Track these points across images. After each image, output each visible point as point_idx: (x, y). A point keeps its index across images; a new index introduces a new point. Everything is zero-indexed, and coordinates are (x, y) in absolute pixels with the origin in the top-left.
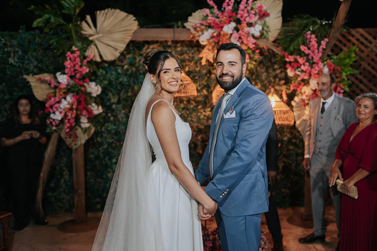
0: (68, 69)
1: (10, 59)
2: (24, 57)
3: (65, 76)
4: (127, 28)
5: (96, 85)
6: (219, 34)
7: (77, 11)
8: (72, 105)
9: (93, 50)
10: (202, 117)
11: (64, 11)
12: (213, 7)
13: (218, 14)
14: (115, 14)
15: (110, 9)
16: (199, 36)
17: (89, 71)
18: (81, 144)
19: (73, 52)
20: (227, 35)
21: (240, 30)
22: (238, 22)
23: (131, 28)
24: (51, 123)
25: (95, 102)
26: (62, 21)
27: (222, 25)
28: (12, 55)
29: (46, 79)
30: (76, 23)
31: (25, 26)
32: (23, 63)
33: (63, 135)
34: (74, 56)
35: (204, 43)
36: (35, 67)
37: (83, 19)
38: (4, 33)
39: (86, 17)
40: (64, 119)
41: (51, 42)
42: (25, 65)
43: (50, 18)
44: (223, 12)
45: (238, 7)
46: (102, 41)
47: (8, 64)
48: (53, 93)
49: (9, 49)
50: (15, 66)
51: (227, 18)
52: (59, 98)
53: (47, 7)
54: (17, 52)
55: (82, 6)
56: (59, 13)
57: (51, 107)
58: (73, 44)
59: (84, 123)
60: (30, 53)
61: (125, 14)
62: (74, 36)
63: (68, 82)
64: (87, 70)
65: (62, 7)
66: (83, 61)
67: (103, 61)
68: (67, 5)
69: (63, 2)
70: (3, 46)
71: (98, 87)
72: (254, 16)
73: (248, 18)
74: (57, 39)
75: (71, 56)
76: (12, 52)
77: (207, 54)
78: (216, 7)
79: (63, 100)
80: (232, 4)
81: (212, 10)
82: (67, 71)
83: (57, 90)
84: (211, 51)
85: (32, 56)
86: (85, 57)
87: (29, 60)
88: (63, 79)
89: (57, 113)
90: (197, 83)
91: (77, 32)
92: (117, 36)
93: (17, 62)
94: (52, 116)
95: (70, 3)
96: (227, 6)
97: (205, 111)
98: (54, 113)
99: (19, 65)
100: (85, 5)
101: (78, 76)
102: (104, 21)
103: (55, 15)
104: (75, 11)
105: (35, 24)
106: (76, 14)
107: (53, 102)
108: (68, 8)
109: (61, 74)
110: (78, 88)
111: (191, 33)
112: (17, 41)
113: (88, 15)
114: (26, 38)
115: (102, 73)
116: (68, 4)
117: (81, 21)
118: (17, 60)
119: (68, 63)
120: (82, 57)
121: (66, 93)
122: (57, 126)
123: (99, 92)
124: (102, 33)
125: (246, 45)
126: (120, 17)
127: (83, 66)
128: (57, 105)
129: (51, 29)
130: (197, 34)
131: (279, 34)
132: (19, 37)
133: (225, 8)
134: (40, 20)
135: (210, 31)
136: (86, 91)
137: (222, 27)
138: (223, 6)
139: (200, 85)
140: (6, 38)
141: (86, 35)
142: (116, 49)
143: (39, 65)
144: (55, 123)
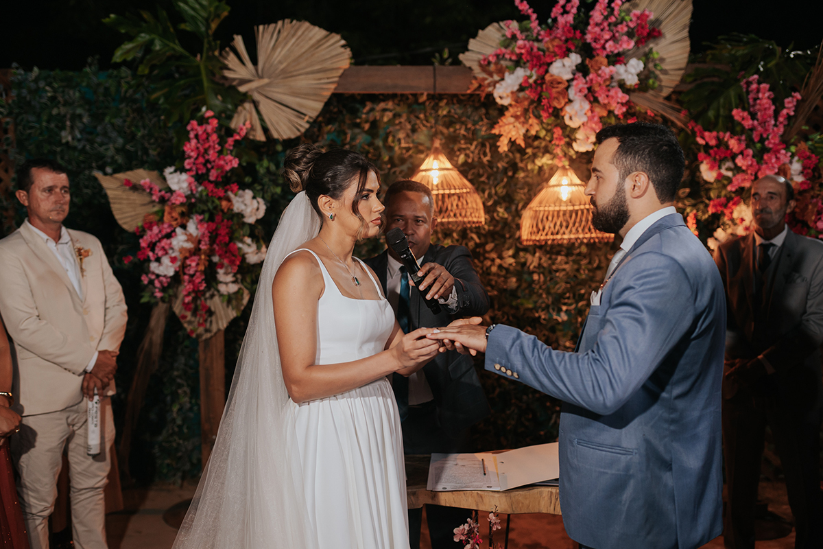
0: (192, 160)
1: (63, 134)
2: (95, 127)
3: (184, 176)
4: (327, 65)
5: (254, 198)
6: (541, 81)
7: (214, 26)
8: (199, 242)
9: (248, 116)
10: (494, 269)
11: (183, 26)
12: (528, 17)
13: (538, 34)
14: (299, 33)
15: (287, 21)
16: (494, 84)
17: (240, 164)
18: (219, 330)
19: (203, 121)
20: (559, 83)
21: (592, 70)
22: (587, 51)
23: (335, 66)
24: (151, 282)
25: (252, 236)
26: (179, 48)
27: (548, 60)
28: (68, 123)
29: (142, 182)
30: (210, 53)
31: (97, 57)
32: (91, 142)
33: (178, 308)
34: (205, 131)
35: (506, 102)
36: (118, 151)
37: (227, 44)
38: (52, 73)
39: (233, 39)
40: (181, 273)
41: (154, 96)
42: (96, 145)
43: (151, 42)
44: (550, 29)
45: (588, 17)
46: (269, 95)
47: (60, 143)
48: (156, 213)
49: (63, 110)
50: (75, 148)
51: (561, 43)
52: (170, 226)
53: (146, 15)
54: (80, 117)
55: (225, 14)
56: (172, 30)
57: (152, 246)
58: (204, 103)
59: (226, 284)
60: (107, 119)
61: (323, 33)
62: (206, 84)
63: (192, 190)
64: (235, 163)
65: (178, 17)
66: (226, 142)
67: (271, 140)
68: (191, 12)
69: (182, 5)
70: (49, 103)
71: (258, 203)
72: (625, 38)
73: (611, 43)
74: (165, 90)
75: (200, 130)
76: (68, 116)
77: (511, 126)
78: (534, 16)
79: (179, 230)
80: (574, 10)
81: (525, 22)
82: (189, 164)
83: (167, 209)
84: (522, 119)
85: (113, 125)
86: (230, 132)
87: (105, 134)
88: (179, 182)
89: (166, 261)
90: (483, 192)
91: (212, 74)
92: (303, 83)
93: (79, 140)
94: (154, 266)
95: (197, 6)
96: (562, 14)
97: (501, 257)
98: (158, 260)
99: (84, 146)
100: (230, 12)
101: (213, 175)
102: (274, 48)
103: (164, 35)
104: (208, 27)
105: (118, 56)
106: (210, 32)
107: (157, 235)
108: (193, 17)
109: (175, 171)
110: (213, 202)
111: (475, 78)
112: (79, 91)
113: (238, 34)
114: (99, 85)
115: (268, 169)
116: (193, 9)
117: (222, 49)
118: (79, 136)
119: (190, 147)
120: (223, 132)
121: (186, 215)
122: (164, 289)
123: (261, 214)
124: (269, 78)
125: (605, 106)
126: (310, 39)
127: (225, 152)
128: (164, 242)
129: (152, 68)
130: (490, 80)
131: (683, 81)
132: (84, 84)
133: (555, 20)
134: (128, 46)
135: (520, 73)
136: (230, 209)
137: (550, 64)
138: (553, 15)
139: (490, 196)
140: (56, 85)
141: (234, 79)
142: (301, 114)
143: (128, 147)
144: (161, 282)
